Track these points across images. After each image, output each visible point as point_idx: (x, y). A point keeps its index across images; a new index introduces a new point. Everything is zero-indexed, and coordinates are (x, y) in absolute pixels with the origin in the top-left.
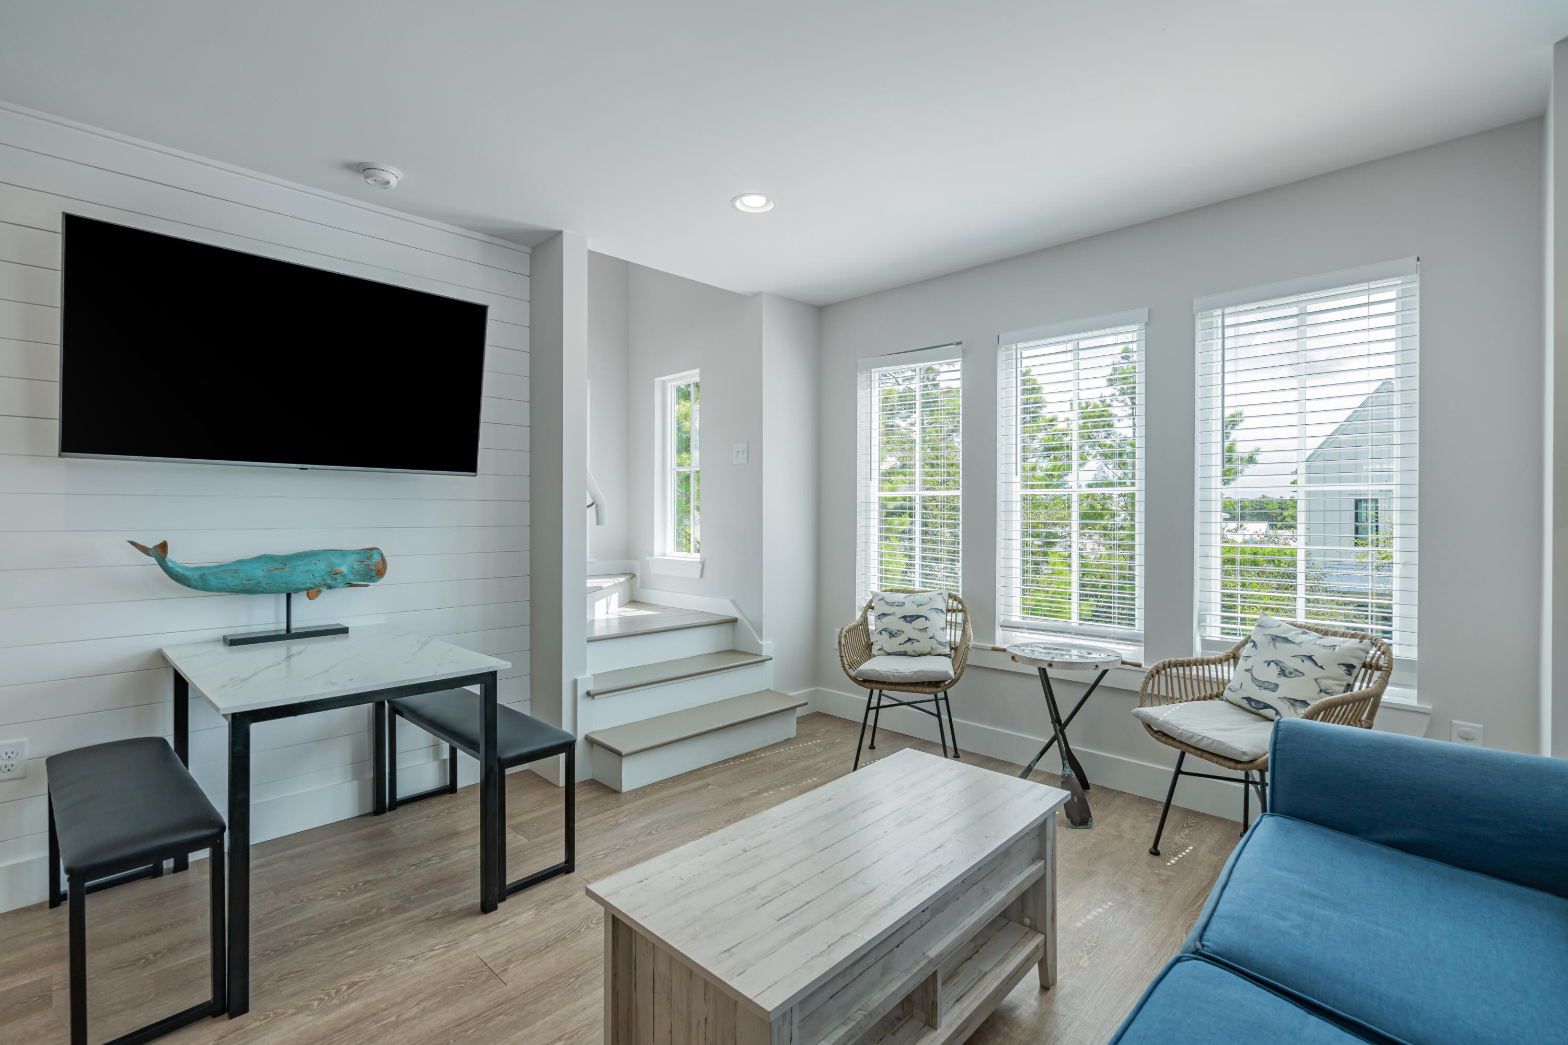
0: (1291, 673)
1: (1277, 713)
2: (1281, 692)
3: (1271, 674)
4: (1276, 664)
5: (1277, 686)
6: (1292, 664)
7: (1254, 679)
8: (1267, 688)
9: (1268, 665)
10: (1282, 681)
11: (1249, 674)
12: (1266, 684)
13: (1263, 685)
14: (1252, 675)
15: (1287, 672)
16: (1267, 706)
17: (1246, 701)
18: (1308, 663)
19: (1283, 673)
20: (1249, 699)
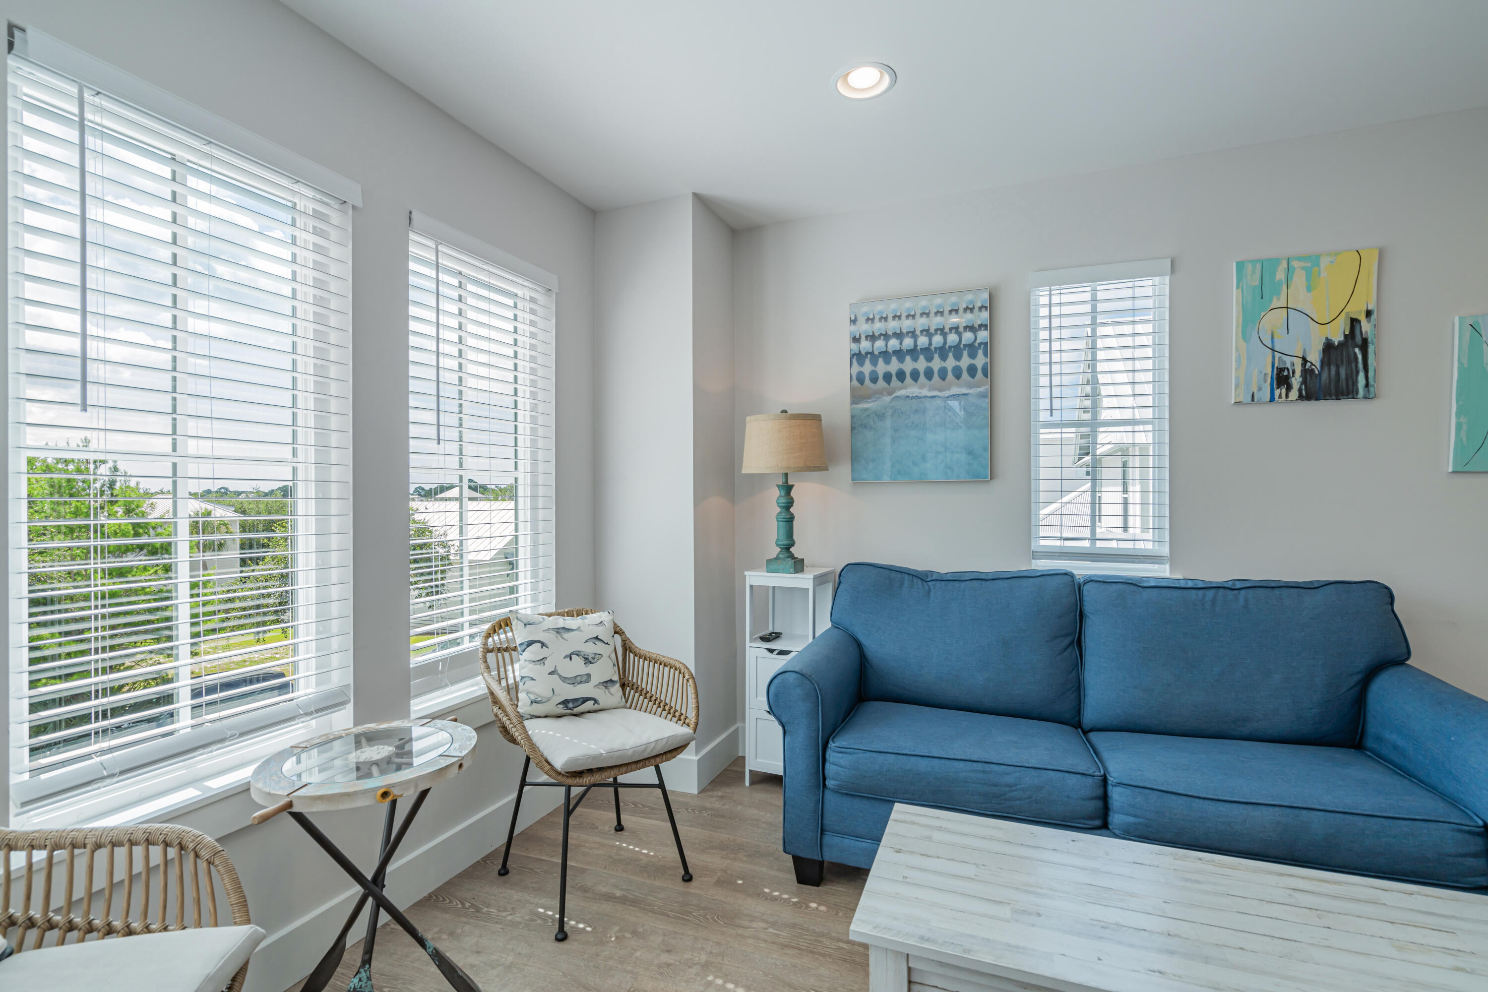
0: (594, 658)
1: (596, 701)
2: (595, 680)
3: (577, 667)
4: (577, 655)
5: (589, 675)
6: (590, 649)
7: (564, 679)
8: (581, 682)
9: (571, 659)
10: (590, 669)
11: (555, 676)
12: (579, 679)
13: (575, 681)
14: (560, 676)
15: (590, 659)
16: (585, 700)
17: (561, 706)
18: (599, 643)
19: (588, 661)
20: (565, 703)
